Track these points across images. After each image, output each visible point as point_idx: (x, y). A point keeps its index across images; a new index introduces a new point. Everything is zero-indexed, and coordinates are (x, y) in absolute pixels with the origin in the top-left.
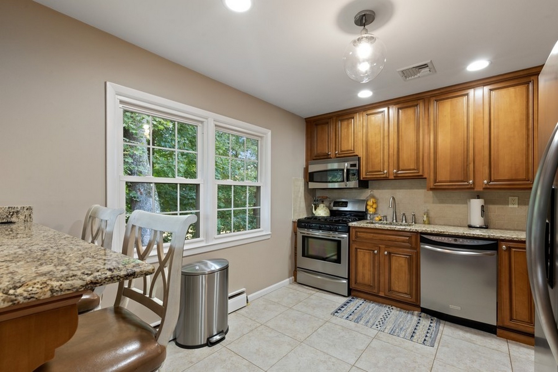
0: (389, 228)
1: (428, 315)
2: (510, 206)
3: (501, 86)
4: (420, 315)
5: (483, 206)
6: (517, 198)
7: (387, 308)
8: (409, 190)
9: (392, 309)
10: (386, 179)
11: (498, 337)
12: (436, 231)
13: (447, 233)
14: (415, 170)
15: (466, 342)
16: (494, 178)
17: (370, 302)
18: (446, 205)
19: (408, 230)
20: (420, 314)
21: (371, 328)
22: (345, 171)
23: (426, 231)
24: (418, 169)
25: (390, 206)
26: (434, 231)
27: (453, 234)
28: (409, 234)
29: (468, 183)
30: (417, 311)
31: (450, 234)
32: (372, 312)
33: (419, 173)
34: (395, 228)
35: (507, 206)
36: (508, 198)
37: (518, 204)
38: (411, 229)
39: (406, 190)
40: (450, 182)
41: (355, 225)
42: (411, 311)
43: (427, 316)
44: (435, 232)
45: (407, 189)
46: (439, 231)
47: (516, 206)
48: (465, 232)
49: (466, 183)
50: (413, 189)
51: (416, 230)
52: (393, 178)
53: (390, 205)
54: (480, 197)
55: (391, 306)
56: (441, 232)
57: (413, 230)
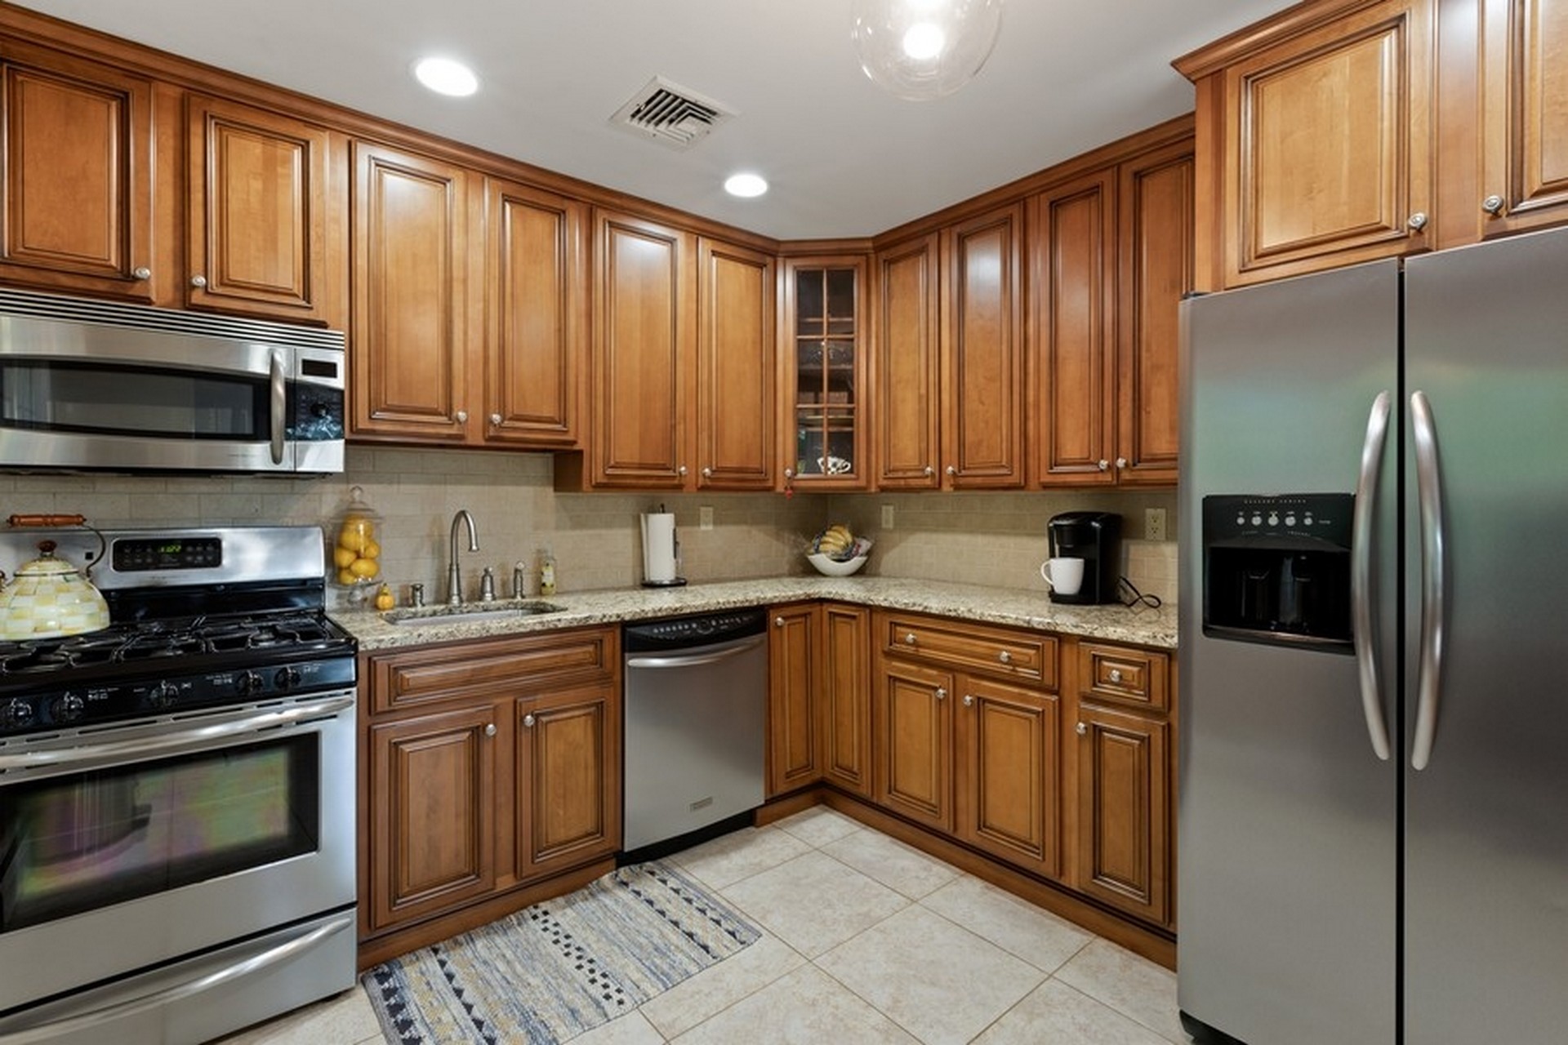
0: (538, 627)
1: (632, 867)
2: (703, 528)
3: (724, 251)
4: (618, 879)
5: (675, 530)
6: (711, 509)
7: (531, 922)
8: (487, 488)
9: (546, 913)
10: (455, 445)
11: (762, 829)
12: (666, 609)
13: (688, 611)
14: (556, 423)
15: (760, 876)
16: (717, 464)
17: (458, 944)
18: (591, 532)
19: (598, 621)
20: (616, 875)
21: (609, 1021)
22: (279, 389)
23: (643, 615)
24: (564, 421)
25: (474, 547)
26: (660, 610)
27: (700, 609)
28: (596, 634)
29: (675, 471)
30: (608, 872)
31: (694, 610)
32: (519, 968)
33: (566, 432)
34: (559, 620)
35: (696, 528)
36: (699, 510)
37: (715, 523)
38: (604, 616)
39: (480, 488)
40: (641, 467)
41: (394, 641)
42: (590, 882)
43: (631, 870)
44: (664, 613)
45: (483, 484)
46: (670, 608)
47: (710, 527)
48: (721, 601)
49: (671, 473)
50: (503, 484)
51: (618, 616)
52: (483, 443)
53: (474, 542)
54: (666, 509)
55: (536, 907)
56: (676, 609)
57: (611, 617)
